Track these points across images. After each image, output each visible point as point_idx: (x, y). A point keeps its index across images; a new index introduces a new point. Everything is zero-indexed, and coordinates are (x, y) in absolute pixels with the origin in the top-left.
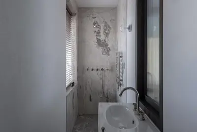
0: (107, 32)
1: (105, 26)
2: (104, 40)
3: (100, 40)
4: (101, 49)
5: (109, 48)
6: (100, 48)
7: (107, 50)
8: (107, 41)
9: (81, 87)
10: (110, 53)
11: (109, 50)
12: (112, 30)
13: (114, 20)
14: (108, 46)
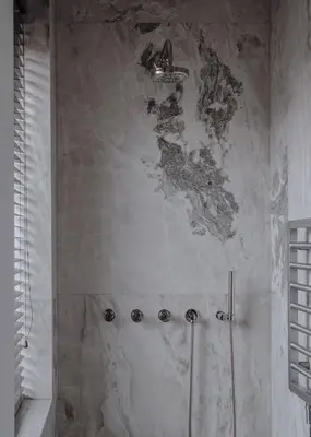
0: (216, 106)
1: (209, 72)
2: (204, 153)
3: (179, 149)
4: (182, 203)
5: (229, 196)
6: (181, 195)
7: (220, 209)
8: (216, 156)
9: (69, 413)
10: (238, 222)
11: (228, 207)
12: (247, 98)
13: (256, 42)
14: (225, 185)
